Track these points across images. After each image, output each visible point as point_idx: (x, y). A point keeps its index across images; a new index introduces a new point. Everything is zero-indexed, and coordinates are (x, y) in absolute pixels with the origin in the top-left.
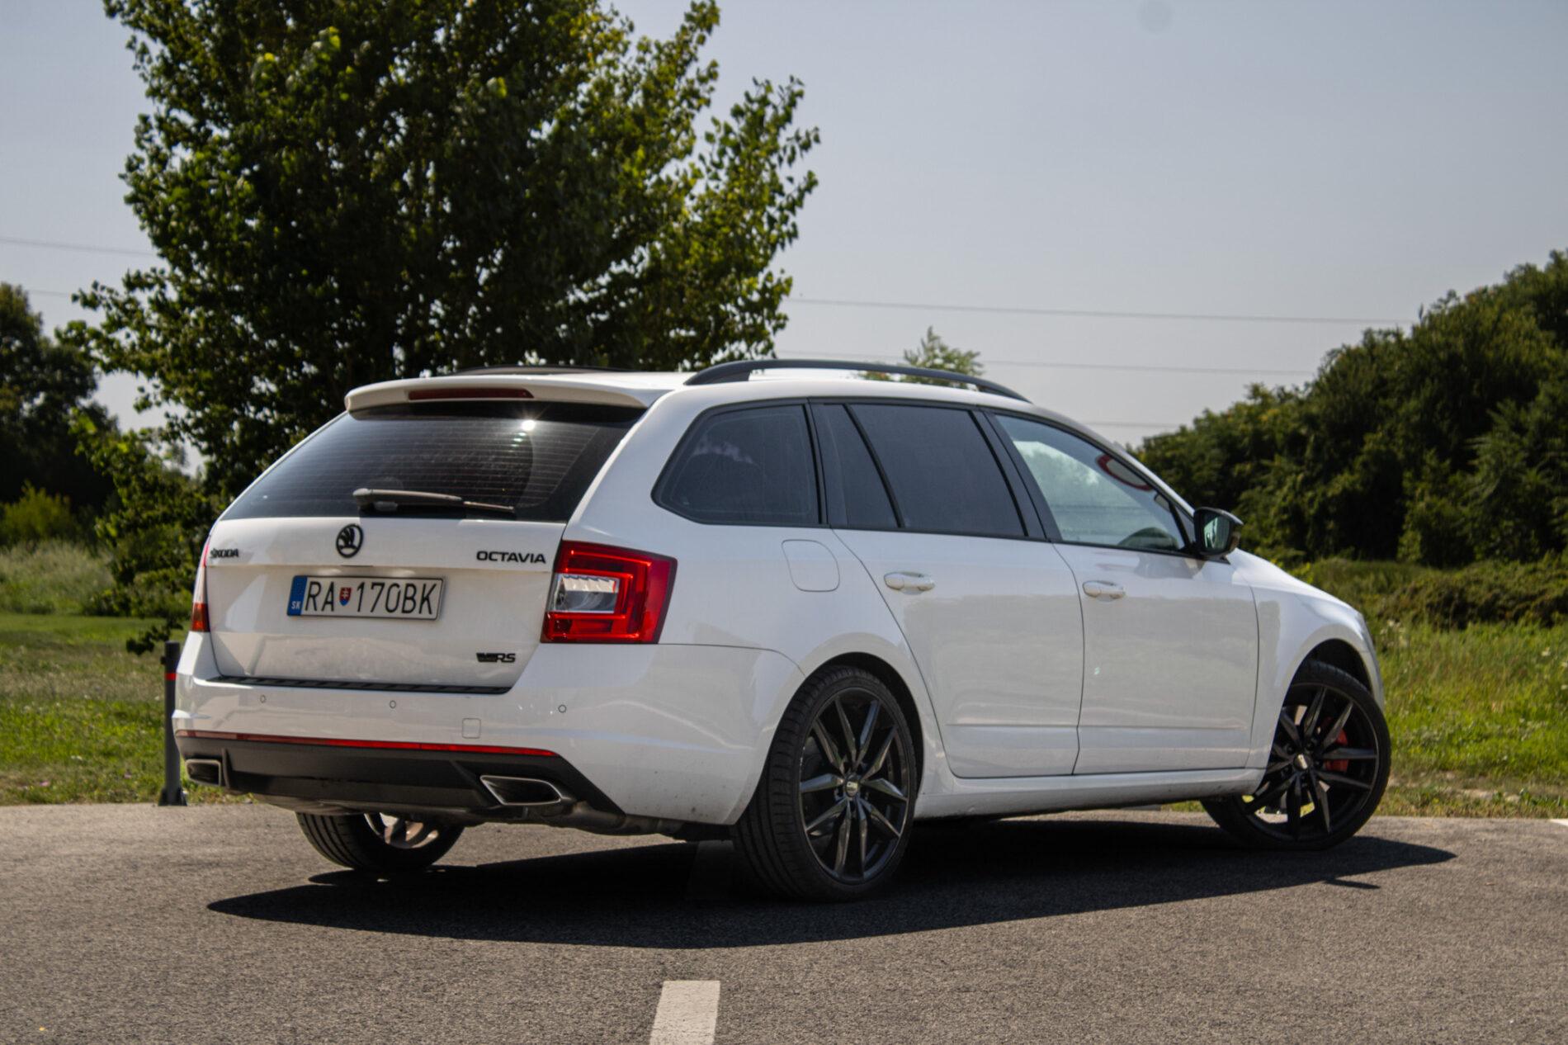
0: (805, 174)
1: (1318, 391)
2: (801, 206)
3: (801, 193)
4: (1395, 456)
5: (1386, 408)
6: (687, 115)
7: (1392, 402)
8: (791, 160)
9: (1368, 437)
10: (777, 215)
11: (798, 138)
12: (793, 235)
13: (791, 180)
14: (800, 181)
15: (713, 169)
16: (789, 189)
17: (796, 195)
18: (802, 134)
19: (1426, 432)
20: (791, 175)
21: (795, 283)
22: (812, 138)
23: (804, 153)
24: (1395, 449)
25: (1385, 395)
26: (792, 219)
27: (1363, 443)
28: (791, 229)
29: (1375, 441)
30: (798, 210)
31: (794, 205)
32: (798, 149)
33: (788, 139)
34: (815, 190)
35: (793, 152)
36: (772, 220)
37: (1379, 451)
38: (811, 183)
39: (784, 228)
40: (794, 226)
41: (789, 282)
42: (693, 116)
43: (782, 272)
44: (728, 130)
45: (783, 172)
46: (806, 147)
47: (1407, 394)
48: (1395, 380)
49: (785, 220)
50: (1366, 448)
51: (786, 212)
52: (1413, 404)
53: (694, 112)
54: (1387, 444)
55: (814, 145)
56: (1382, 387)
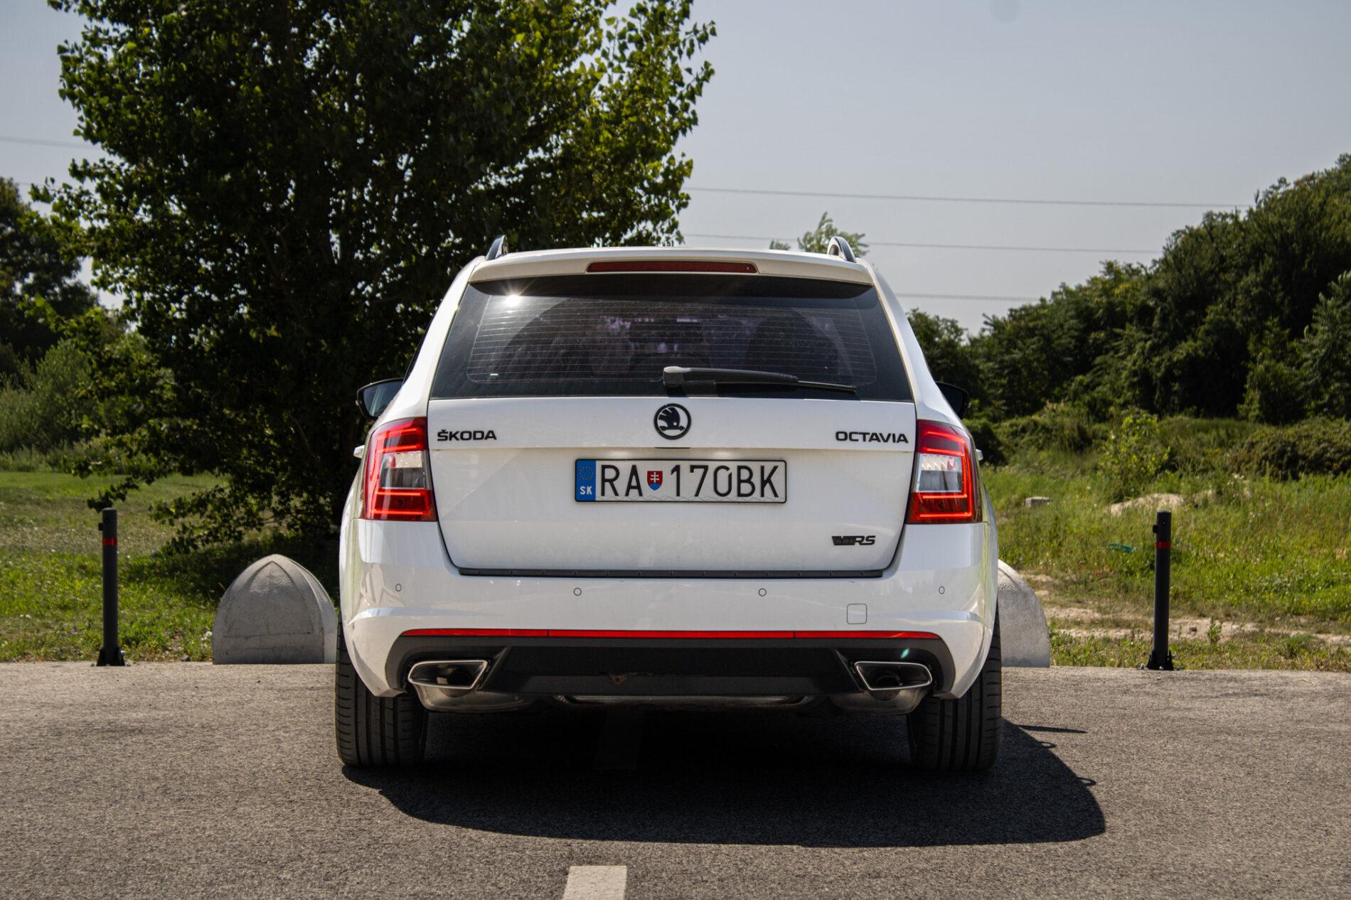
0: (702, 65)
1: (1164, 267)
2: (700, 94)
3: (700, 82)
4: (1232, 325)
5: (1226, 282)
6: (595, 13)
7: (1229, 277)
8: (690, 53)
9: (1211, 308)
10: (678, 104)
11: (696, 32)
12: (694, 121)
13: (689, 70)
14: (698, 70)
15: (616, 63)
16: (688, 79)
17: (694, 84)
18: (700, 28)
19: (1263, 305)
20: (690, 66)
21: (695, 165)
22: (708, 31)
23: (702, 45)
24: (1234, 318)
25: (1225, 270)
26: (692, 107)
27: (1205, 315)
28: (691, 117)
29: (1217, 313)
30: (697, 98)
31: (693, 94)
32: (696, 42)
33: (687, 33)
34: (712, 78)
35: (692, 44)
36: (673, 109)
37: (1220, 320)
38: (708, 73)
39: (686, 115)
40: (694, 113)
41: (690, 164)
42: (601, 13)
43: (683, 155)
44: (631, 27)
45: (683, 63)
46: (703, 39)
47: (1245, 268)
48: (1232, 257)
49: (686, 108)
50: (1208, 318)
51: (686, 101)
52: (1251, 277)
53: (602, 9)
54: (1226, 315)
55: (710, 37)
56: (1222, 264)
